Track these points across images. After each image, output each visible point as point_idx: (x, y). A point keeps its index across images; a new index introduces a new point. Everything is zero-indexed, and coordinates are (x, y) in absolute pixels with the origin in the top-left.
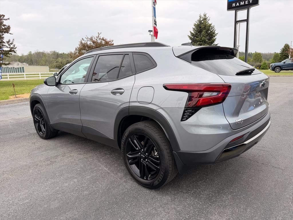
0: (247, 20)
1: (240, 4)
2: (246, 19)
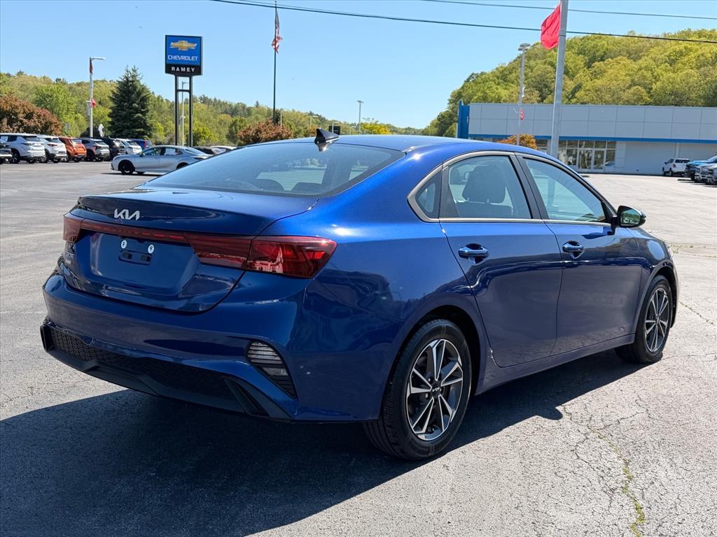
0: (190, 91)
1: (180, 69)
2: (188, 89)
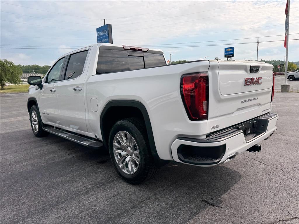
1: (228, 56)
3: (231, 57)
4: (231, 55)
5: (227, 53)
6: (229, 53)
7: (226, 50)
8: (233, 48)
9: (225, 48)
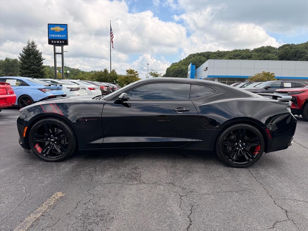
0: (62, 54)
1: (56, 42)
2: (61, 52)
3: (62, 45)
4: (62, 40)
5: (53, 36)
6: (58, 36)
7: (51, 28)
8: (65, 26)
9: (48, 24)
